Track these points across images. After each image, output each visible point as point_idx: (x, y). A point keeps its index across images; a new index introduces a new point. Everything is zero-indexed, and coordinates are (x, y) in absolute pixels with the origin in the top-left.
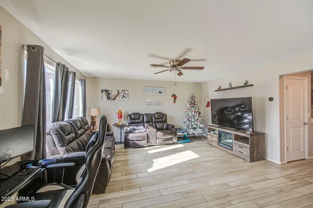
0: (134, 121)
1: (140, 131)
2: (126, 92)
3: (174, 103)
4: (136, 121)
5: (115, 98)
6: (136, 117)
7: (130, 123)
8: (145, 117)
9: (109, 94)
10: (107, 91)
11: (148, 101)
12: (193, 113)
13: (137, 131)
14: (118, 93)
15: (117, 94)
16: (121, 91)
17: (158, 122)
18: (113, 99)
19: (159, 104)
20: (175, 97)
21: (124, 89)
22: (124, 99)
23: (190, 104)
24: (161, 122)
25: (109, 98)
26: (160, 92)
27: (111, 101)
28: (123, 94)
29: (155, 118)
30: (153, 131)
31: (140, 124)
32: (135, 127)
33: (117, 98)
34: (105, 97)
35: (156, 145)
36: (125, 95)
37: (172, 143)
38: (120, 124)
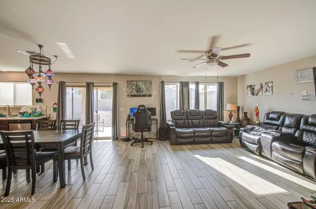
0: (270, 121)
1: (255, 133)
2: (270, 85)
4: (273, 122)
5: (258, 93)
6: (275, 116)
7: (266, 124)
8: (287, 118)
9: (253, 89)
10: (251, 86)
13: (252, 132)
14: (262, 87)
15: (260, 88)
16: (264, 85)
17: (310, 131)
18: (257, 95)
21: (267, 81)
22: (267, 93)
25: (253, 94)
27: (254, 96)
28: (266, 87)
29: (306, 123)
30: (268, 138)
31: (275, 127)
32: (257, 128)
33: (260, 93)
34: (249, 93)
35: (272, 160)
36: (268, 88)
37: (301, 171)
38: (257, 122)
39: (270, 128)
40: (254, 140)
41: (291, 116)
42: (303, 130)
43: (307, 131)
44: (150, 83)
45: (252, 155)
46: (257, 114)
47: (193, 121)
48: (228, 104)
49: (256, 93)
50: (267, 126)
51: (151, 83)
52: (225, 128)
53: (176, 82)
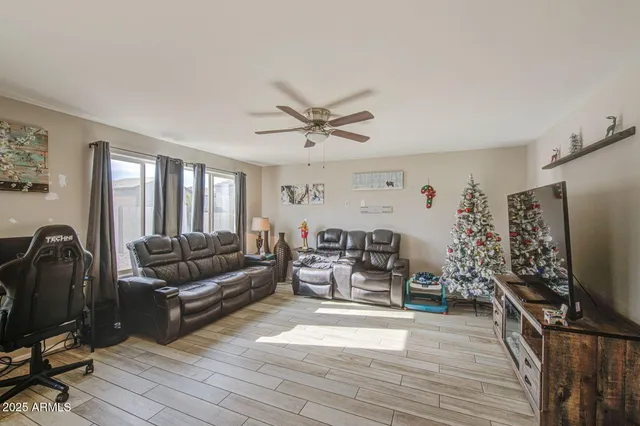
0: (326, 245)
1: (322, 265)
2: (320, 188)
3: (429, 207)
4: (332, 245)
5: (301, 199)
6: (334, 237)
7: (321, 248)
8: (349, 238)
9: (292, 193)
10: (289, 187)
11: (363, 204)
12: (463, 236)
13: (315, 265)
14: (307, 191)
15: (304, 192)
16: (311, 187)
17: (376, 252)
18: (299, 203)
19: (389, 210)
20: (430, 192)
21: (316, 182)
22: (316, 201)
23: (460, 211)
24: (383, 252)
25: (292, 201)
26: (390, 184)
27: (294, 206)
28: (314, 192)
29: (371, 242)
30: (345, 269)
31: (336, 252)
32: (317, 257)
33: (305, 200)
34: (286, 198)
35: (351, 301)
36: (317, 194)
37: (388, 303)
38: (305, 248)
39: (332, 255)
40: (324, 278)
41: (354, 234)
42: (369, 251)
43: (374, 252)
44: (39, 136)
45: (324, 303)
46: (305, 235)
47: (199, 262)
48: (254, 219)
49: (298, 199)
50: (326, 252)
51: (43, 139)
52: (265, 268)
53: (145, 155)
